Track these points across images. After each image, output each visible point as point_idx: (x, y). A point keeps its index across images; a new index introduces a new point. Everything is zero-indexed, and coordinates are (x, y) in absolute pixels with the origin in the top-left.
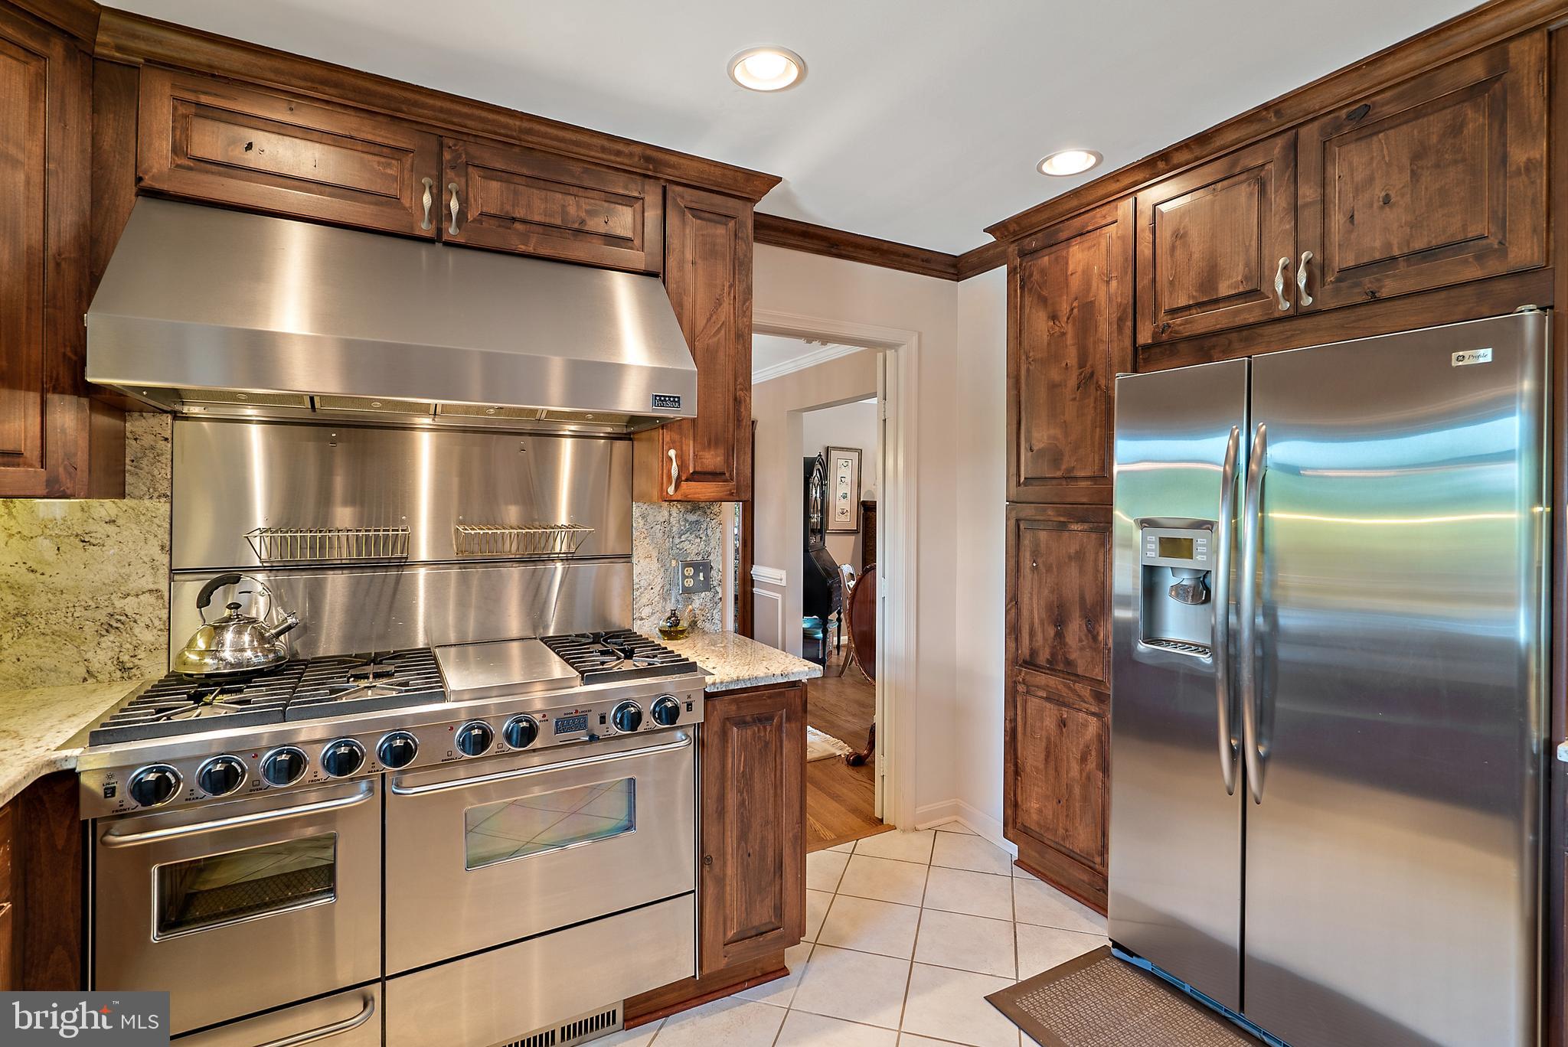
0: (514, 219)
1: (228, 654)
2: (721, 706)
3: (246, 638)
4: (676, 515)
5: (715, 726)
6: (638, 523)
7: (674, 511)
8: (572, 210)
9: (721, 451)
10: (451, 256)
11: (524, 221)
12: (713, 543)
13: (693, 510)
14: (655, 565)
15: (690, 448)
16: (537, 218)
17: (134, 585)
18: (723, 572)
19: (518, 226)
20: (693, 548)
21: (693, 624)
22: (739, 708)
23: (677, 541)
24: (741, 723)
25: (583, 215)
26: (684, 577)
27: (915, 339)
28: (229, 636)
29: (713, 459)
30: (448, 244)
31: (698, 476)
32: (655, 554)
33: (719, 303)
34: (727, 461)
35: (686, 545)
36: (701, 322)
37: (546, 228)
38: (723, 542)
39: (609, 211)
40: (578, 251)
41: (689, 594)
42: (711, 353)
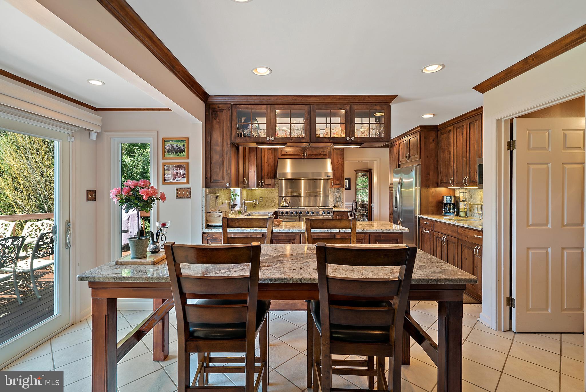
2: (336, 213)
4: (335, 190)
5: (335, 215)
6: (330, 191)
8: (319, 152)
11: (312, 155)
12: (341, 194)
13: (338, 190)
14: (332, 197)
15: (335, 181)
16: (315, 154)
17: (276, 198)
18: (343, 199)
20: (338, 195)
21: (338, 206)
24: (338, 216)
26: (337, 199)
27: (379, 159)
28: (285, 203)
29: (338, 182)
30: (305, 159)
31: (335, 185)
32: (332, 196)
33: (339, 161)
34: (340, 183)
35: (337, 194)
36: (336, 164)
37: (316, 155)
38: (343, 194)
39: (324, 151)
40: (320, 157)
41: (337, 202)
42: (338, 168)
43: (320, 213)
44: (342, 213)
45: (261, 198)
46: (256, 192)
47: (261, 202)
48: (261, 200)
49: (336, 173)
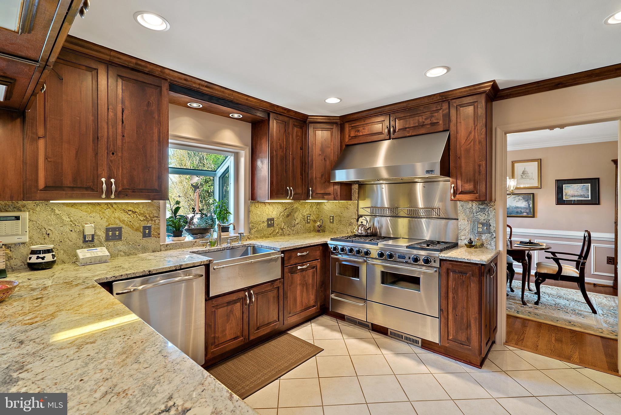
0: (406, 128)
1: (359, 231)
2: (446, 264)
3: (363, 229)
4: (475, 205)
6: (460, 208)
7: (474, 204)
8: (421, 120)
9: (472, 184)
11: (408, 128)
12: (491, 216)
13: (482, 204)
14: (466, 222)
15: (459, 183)
16: (411, 126)
17: (353, 217)
18: (497, 227)
19: (407, 129)
20: (482, 217)
21: (482, 245)
22: (453, 267)
23: (475, 215)
24: (454, 272)
25: (424, 120)
26: (478, 228)
28: (360, 228)
29: (469, 186)
30: (392, 139)
31: (462, 193)
32: (466, 219)
33: (470, 133)
34: (475, 187)
35: (479, 216)
36: (463, 141)
37: (414, 127)
38: (496, 216)
39: (432, 117)
40: (423, 131)
41: (480, 233)
42: (468, 151)
43: (407, 257)
44: (465, 266)
45: (331, 218)
46: (325, 207)
47: (331, 224)
48: (331, 221)
49: (463, 165)
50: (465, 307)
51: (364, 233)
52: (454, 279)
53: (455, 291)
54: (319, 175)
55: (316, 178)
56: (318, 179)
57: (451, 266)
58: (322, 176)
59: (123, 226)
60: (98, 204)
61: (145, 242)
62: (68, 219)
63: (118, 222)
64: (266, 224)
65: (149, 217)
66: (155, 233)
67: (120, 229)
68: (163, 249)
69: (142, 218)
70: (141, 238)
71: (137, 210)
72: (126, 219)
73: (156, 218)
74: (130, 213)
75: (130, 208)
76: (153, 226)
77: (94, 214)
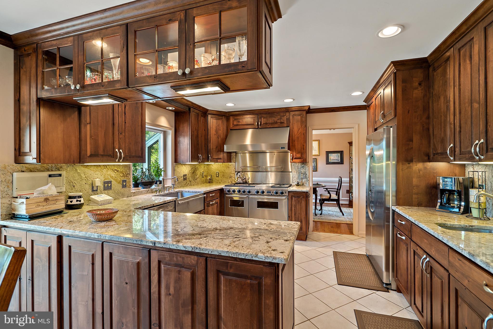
0: (267, 123)
1: (239, 181)
2: (291, 194)
3: (241, 179)
4: (299, 165)
5: (290, 197)
6: (293, 166)
7: (299, 164)
8: (275, 120)
9: (300, 154)
10: (261, 130)
11: (269, 123)
12: (307, 170)
13: (303, 164)
14: (296, 173)
15: (294, 154)
16: (270, 122)
17: (232, 173)
18: (309, 175)
19: (268, 124)
20: (303, 171)
21: (303, 184)
22: (294, 194)
23: (300, 169)
24: (295, 197)
25: (277, 120)
26: (301, 176)
28: (239, 179)
30: (260, 128)
31: (295, 158)
32: (296, 172)
33: (299, 129)
34: (301, 155)
35: (302, 170)
36: (296, 133)
37: (272, 123)
38: (309, 170)
39: (281, 119)
40: (276, 126)
41: (302, 179)
42: (298, 138)
43: (272, 192)
44: (300, 193)
45: (217, 174)
46: (212, 167)
47: (217, 178)
48: (217, 175)
49: (296, 144)
50: (300, 213)
51: (242, 182)
52: (295, 201)
53: (295, 206)
54: (214, 147)
55: (213, 149)
56: (214, 149)
57: (293, 194)
58: (216, 147)
59: (112, 180)
60: (100, 165)
61: (123, 190)
62: (84, 176)
63: (109, 177)
64: (182, 178)
65: (125, 174)
66: (128, 185)
67: (110, 182)
68: (132, 195)
69: (122, 175)
70: (121, 188)
71: (119, 170)
72: (113, 175)
73: (128, 175)
74: (116, 171)
75: (116, 168)
76: (127, 180)
77: (97, 173)
